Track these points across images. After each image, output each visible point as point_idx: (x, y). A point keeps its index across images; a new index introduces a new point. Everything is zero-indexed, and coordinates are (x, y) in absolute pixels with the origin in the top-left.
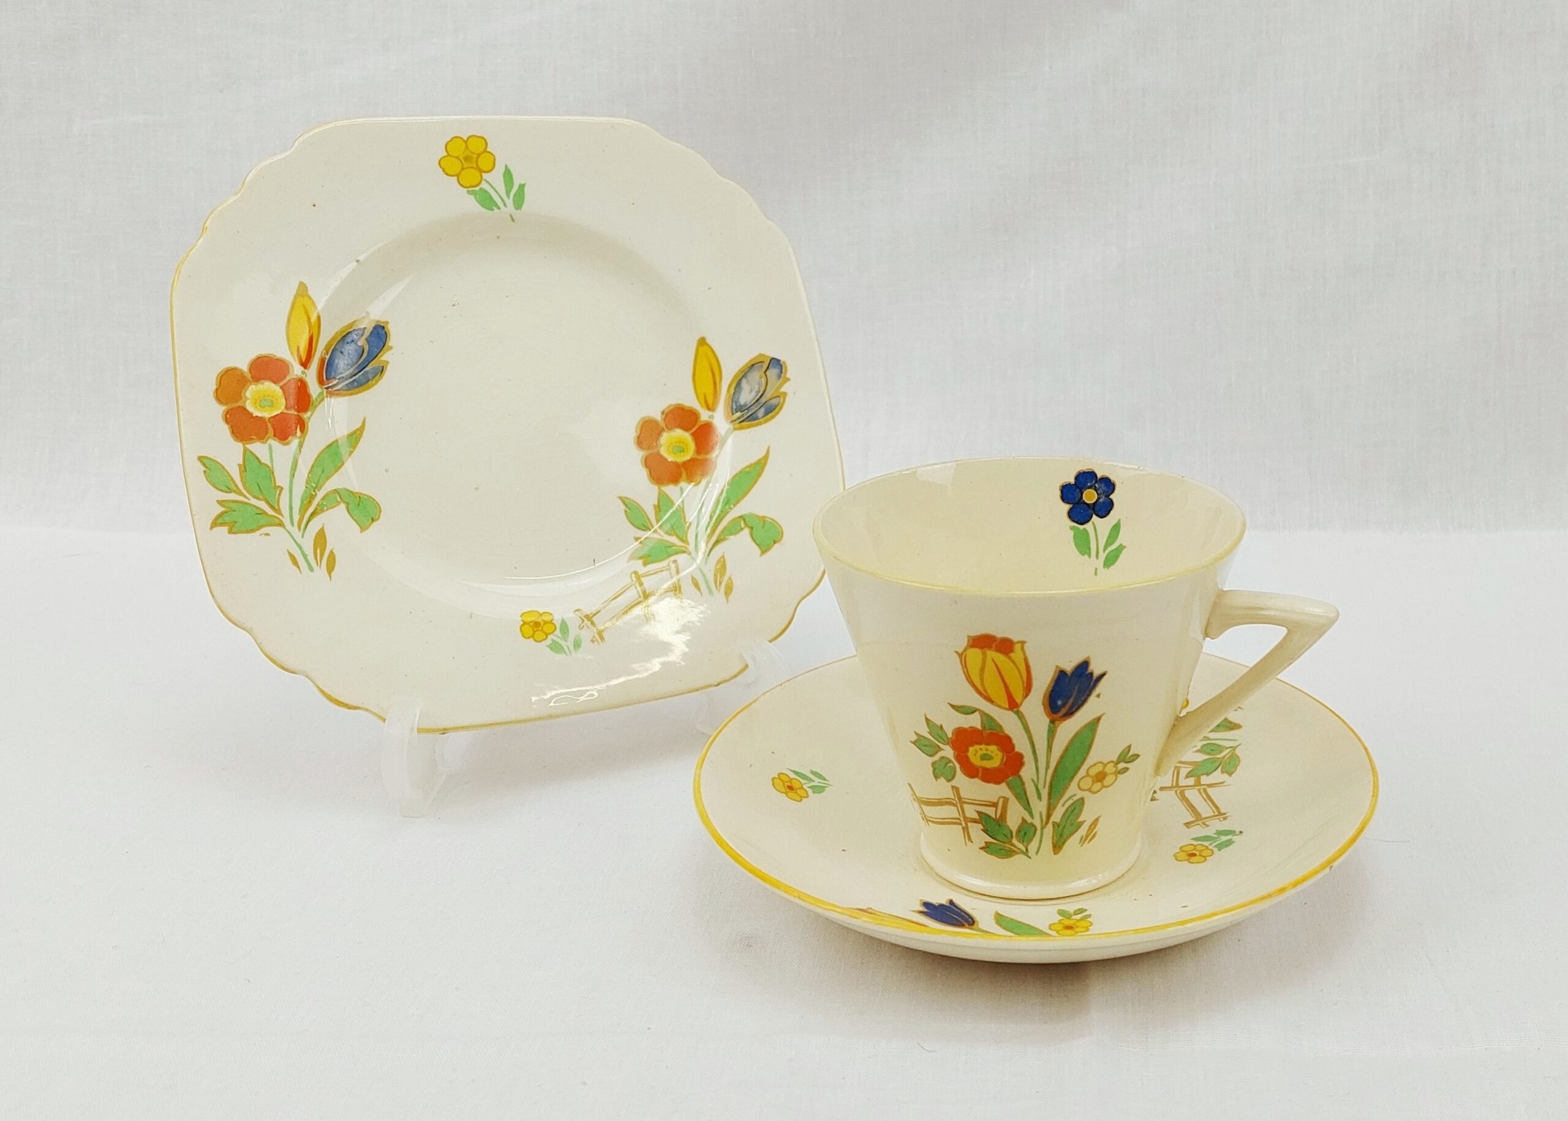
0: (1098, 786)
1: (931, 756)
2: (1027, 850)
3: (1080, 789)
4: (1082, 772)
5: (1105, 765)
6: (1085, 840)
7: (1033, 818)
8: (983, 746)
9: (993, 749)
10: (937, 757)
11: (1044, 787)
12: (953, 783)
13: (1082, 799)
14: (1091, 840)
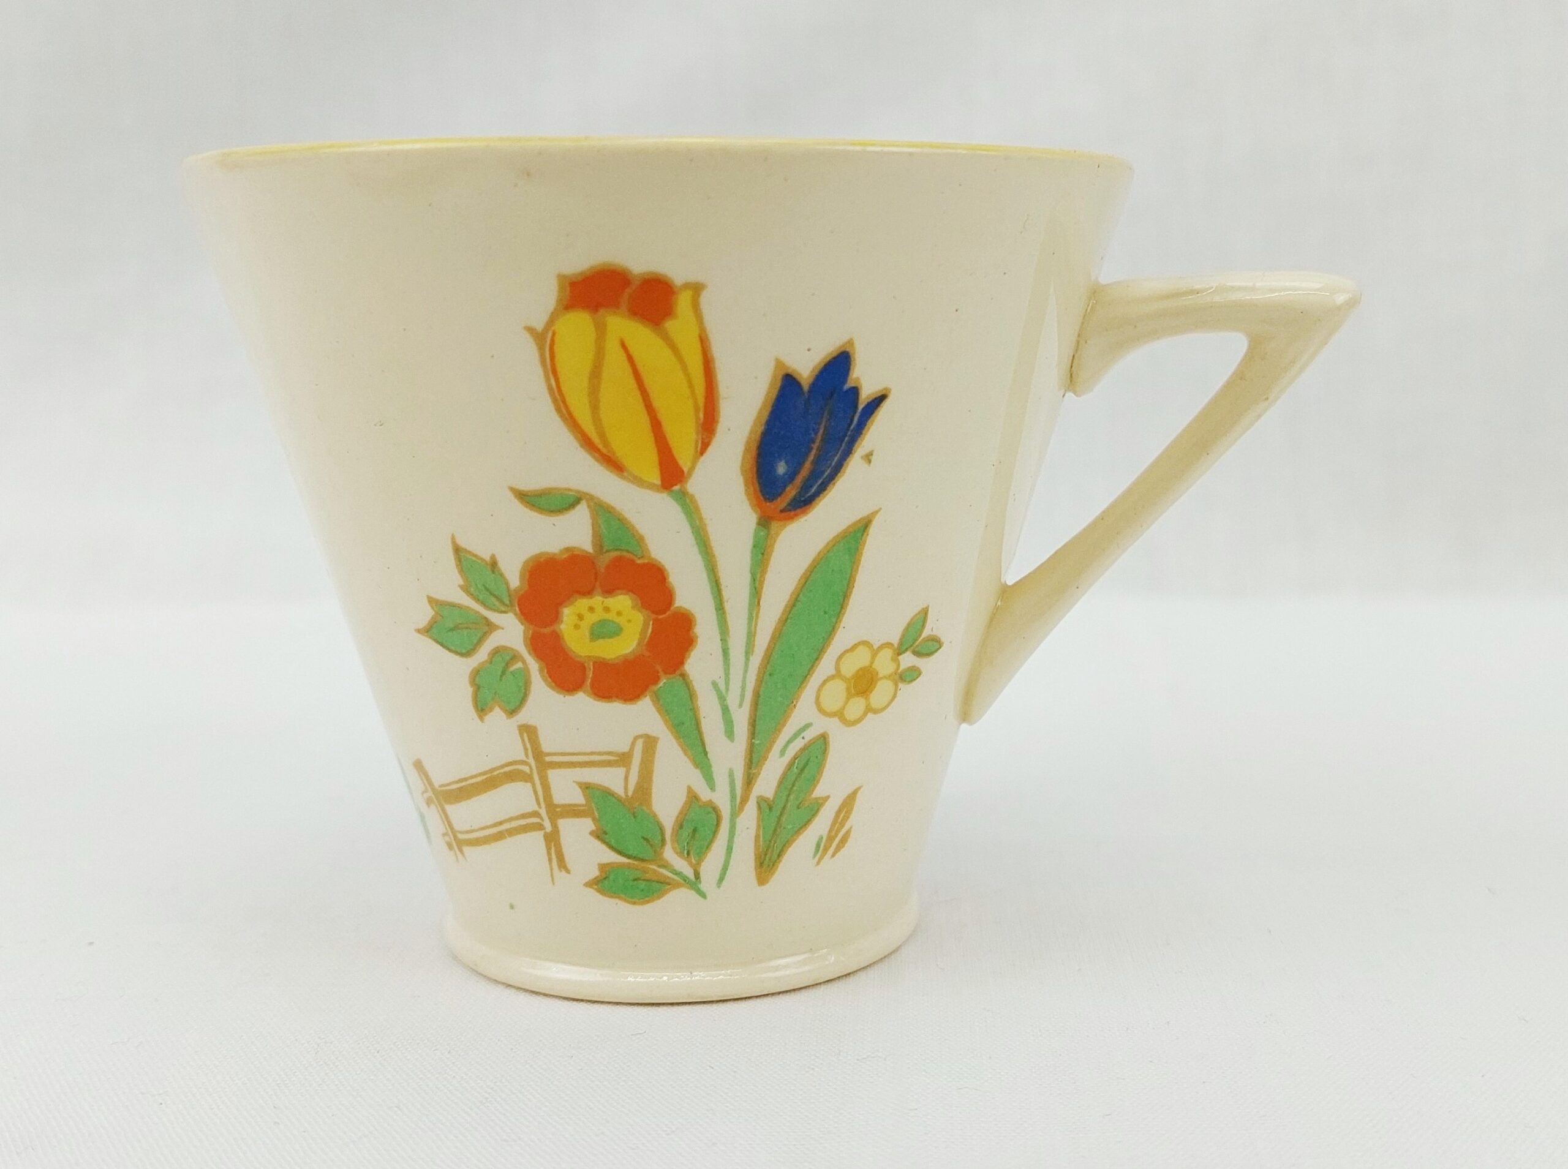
0: (856, 706)
1: (467, 654)
2: (697, 875)
3: (821, 710)
4: (826, 666)
5: (875, 653)
6: (826, 850)
7: (712, 788)
8: (597, 600)
9: (622, 603)
10: (482, 654)
11: (740, 706)
12: (525, 716)
13: (824, 738)
14: (838, 848)
